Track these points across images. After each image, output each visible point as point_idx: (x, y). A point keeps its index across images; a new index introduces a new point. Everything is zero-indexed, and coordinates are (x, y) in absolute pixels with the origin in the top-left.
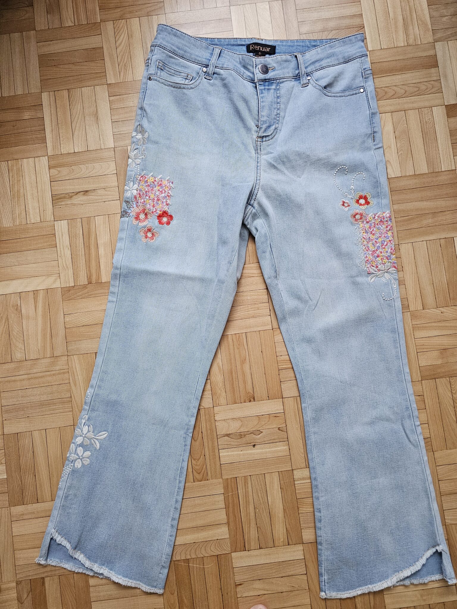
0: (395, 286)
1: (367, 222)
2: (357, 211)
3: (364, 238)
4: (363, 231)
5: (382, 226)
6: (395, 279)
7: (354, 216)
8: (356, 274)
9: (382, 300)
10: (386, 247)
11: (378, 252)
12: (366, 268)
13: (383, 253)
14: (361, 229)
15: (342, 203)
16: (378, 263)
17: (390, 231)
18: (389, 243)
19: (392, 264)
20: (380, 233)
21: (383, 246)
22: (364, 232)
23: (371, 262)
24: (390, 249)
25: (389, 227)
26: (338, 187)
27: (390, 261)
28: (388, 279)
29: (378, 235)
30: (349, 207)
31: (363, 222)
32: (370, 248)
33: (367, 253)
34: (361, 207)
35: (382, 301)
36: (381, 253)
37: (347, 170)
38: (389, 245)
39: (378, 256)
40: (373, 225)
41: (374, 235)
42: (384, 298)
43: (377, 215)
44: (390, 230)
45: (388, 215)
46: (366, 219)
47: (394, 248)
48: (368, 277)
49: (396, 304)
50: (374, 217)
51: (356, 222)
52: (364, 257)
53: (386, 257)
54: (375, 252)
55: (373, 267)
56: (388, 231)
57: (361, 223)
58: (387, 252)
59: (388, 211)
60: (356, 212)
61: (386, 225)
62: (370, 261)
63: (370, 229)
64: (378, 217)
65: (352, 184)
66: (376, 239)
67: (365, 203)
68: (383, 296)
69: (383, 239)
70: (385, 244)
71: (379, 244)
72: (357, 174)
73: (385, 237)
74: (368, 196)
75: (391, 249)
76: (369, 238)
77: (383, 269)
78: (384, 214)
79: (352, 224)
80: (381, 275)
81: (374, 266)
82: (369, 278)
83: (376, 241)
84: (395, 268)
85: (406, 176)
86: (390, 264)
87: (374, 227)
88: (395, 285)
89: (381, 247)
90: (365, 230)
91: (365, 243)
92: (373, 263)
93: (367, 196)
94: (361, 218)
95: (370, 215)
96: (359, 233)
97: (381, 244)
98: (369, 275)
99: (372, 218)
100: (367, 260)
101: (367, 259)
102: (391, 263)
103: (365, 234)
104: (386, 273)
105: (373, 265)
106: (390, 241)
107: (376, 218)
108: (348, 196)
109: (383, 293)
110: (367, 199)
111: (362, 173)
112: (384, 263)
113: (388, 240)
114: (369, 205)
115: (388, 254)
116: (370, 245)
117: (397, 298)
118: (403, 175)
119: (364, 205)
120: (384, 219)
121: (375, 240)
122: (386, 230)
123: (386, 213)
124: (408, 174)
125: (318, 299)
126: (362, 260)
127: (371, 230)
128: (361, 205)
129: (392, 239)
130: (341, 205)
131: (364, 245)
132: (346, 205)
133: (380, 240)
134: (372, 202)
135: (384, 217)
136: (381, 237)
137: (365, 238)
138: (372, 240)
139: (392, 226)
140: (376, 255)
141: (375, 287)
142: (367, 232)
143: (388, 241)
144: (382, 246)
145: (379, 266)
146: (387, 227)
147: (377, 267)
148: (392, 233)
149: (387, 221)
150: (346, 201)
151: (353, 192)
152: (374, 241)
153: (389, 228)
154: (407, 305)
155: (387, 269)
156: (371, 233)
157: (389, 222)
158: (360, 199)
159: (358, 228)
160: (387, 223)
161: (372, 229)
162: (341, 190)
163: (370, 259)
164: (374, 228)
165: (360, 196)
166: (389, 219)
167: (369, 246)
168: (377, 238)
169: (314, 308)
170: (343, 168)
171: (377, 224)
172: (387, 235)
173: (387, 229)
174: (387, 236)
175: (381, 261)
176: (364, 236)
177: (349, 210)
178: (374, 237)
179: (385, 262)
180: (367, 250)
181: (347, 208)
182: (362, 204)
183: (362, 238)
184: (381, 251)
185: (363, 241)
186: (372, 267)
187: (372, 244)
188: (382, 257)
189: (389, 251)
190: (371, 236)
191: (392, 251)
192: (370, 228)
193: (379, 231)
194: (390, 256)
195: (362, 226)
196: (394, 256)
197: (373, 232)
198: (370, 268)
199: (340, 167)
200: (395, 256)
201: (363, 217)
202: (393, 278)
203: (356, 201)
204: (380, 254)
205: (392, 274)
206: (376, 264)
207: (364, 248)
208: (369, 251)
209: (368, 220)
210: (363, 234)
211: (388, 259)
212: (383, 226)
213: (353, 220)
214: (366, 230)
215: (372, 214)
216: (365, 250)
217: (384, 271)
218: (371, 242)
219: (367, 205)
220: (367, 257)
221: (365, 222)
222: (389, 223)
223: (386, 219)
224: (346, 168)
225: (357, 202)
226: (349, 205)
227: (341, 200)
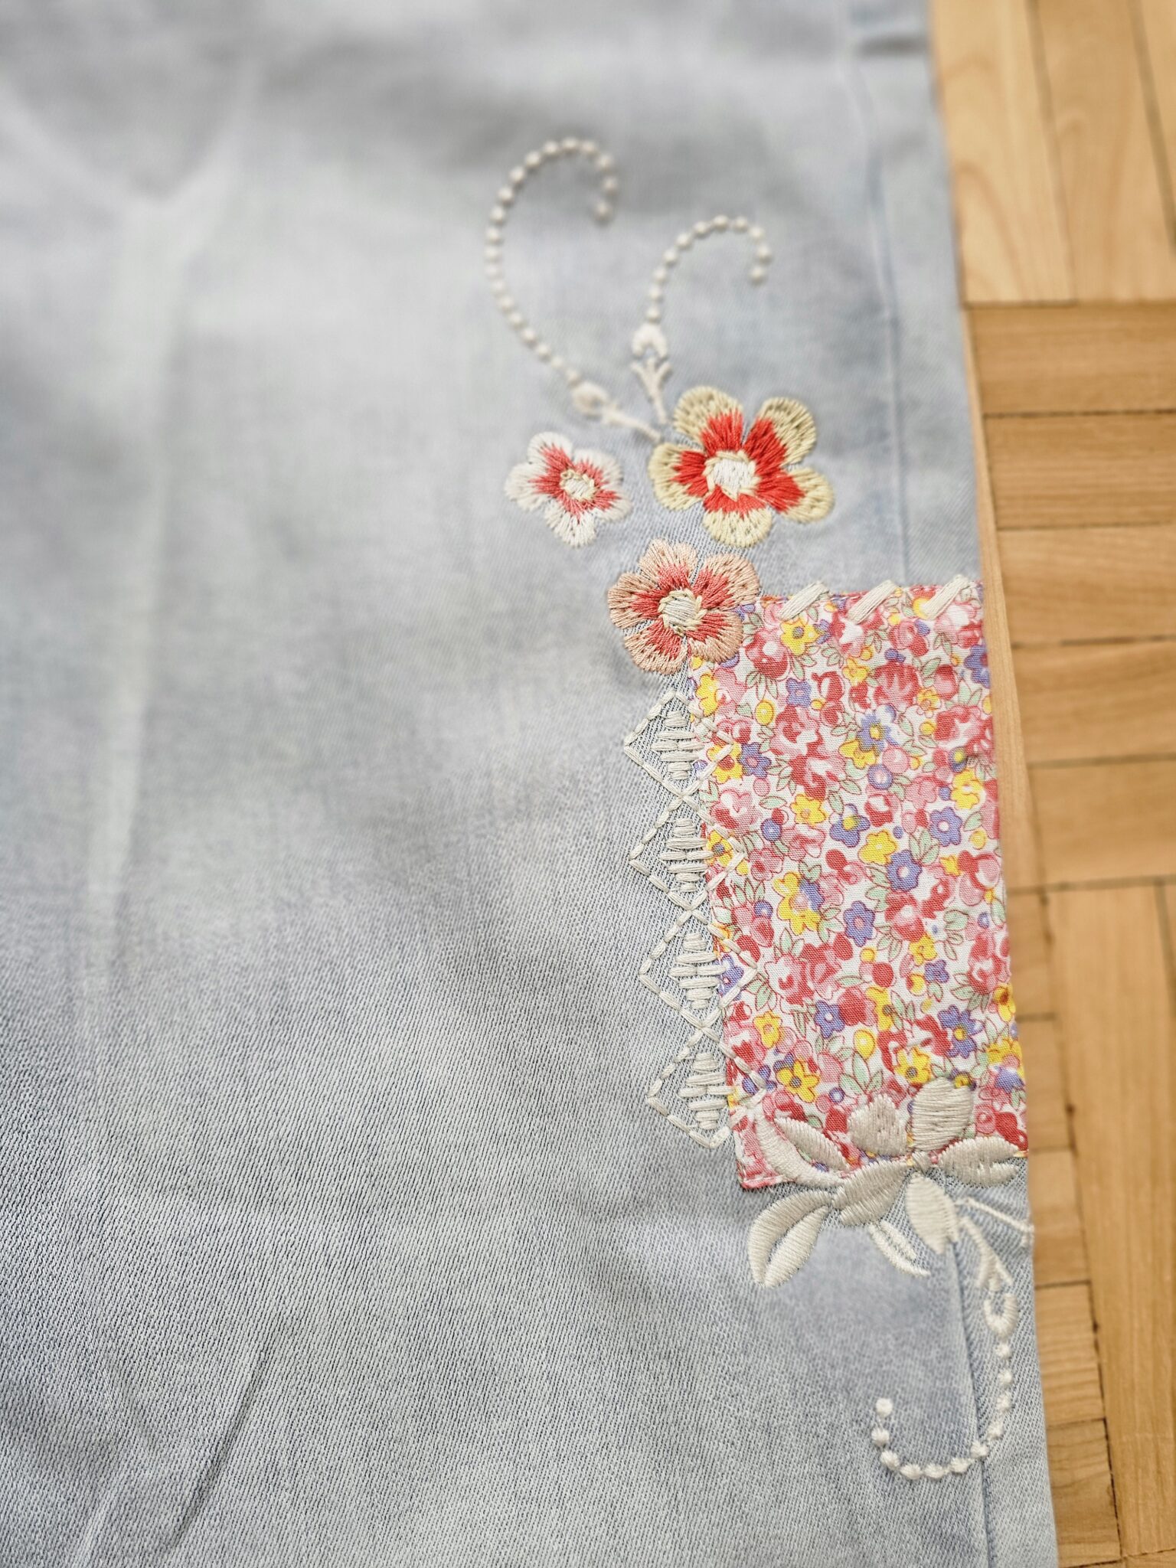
0: (1000, 1324)
1: (769, 670)
2: (683, 556)
3: (722, 816)
4: (721, 753)
5: (898, 717)
6: (1003, 1245)
7: (650, 603)
8: (626, 1190)
9: (867, 1475)
10: (929, 924)
11: (849, 967)
12: (724, 1132)
13: (900, 984)
14: (700, 730)
15: (538, 468)
16: (848, 1086)
17: (975, 772)
18: (956, 888)
19: (977, 1098)
20: (881, 778)
21: (907, 914)
22: (726, 763)
23: (779, 1066)
24: (965, 949)
25: (964, 731)
26: (516, 318)
27: (961, 1064)
28: (936, 1243)
29: (860, 802)
30: (609, 513)
31: (725, 664)
32: (778, 926)
33: (749, 974)
34: (717, 522)
35: (871, 1494)
36: (883, 975)
37: (610, 184)
38: (955, 902)
39: (852, 1012)
40: (818, 694)
41: (819, 791)
42: (888, 1457)
43: (859, 611)
44: (970, 756)
45: (959, 617)
46: (757, 641)
47: (1000, 937)
48: (742, 1218)
49: (1003, 1523)
50: (835, 629)
51: (660, 660)
52: (714, 1014)
53: (927, 1024)
54: (820, 969)
55: (799, 1115)
56: (955, 768)
57: (706, 667)
58: (938, 973)
59: (959, 582)
60: (669, 560)
61: (941, 706)
62: (770, 1060)
63: (792, 736)
64: (872, 625)
65: (653, 312)
66: (838, 832)
67: (763, 489)
68: (881, 1435)
69: (903, 844)
70: (922, 894)
71: (864, 884)
72: (701, 227)
73: (921, 818)
74: (784, 433)
75: (980, 949)
76: (778, 818)
77: (896, 1143)
78: (926, 608)
79: (619, 668)
80: (875, 1204)
81: (808, 1109)
82: (757, 1233)
83: (836, 860)
84: (1011, 1135)
85: (1107, 307)
86: (959, 1094)
87: (831, 716)
88: (998, 1311)
89: (880, 919)
90: (743, 739)
91: (735, 866)
92: (796, 1082)
93: (778, 431)
94: (710, 628)
95: (798, 600)
96: (678, 769)
97: (881, 893)
98: (750, 1200)
99: (810, 634)
100: (745, 1051)
101: (746, 1036)
102: (973, 1085)
103: (738, 781)
104: (917, 1180)
105: (802, 1098)
106: (968, 863)
107: (852, 632)
108: (611, 414)
109: (885, 1406)
110: (781, 453)
111: (741, 222)
112: (902, 1081)
113: (955, 851)
114: (792, 512)
115: (949, 999)
116: (778, 890)
117: (1014, 1460)
118: (1089, 291)
119: (744, 504)
120: (919, 649)
121: (831, 844)
122: (940, 759)
123: (943, 596)
124: (1123, 293)
125: (220, 1427)
126: (696, 1049)
127: (801, 746)
128: (718, 500)
129: (991, 846)
130: (530, 489)
131: (722, 891)
132: (577, 487)
133: (876, 847)
134: (822, 491)
135: (919, 631)
136: (888, 817)
137: (731, 824)
138: (804, 841)
139: (989, 724)
140: (832, 995)
141: (811, 1338)
142: (755, 763)
143: (952, 867)
144: (894, 908)
145: (860, 1116)
146: (944, 728)
147: (837, 1121)
148: (992, 787)
149: (946, 671)
150: (580, 456)
151: (652, 380)
152: (817, 857)
153: (962, 741)
154: (1099, 1490)
155: (927, 1137)
156: (798, 776)
157: (968, 688)
158: (711, 449)
159: (674, 718)
160: (946, 686)
161: (807, 737)
162: (543, 349)
163: (768, 1040)
164: (825, 730)
165: (712, 425)
166: (963, 653)
167: (773, 899)
168: (849, 824)
169: (168, 1520)
170: (570, 154)
171: (859, 694)
172: (940, 805)
173: (948, 745)
174: (941, 816)
175: (877, 1061)
176: (728, 802)
177: (602, 537)
178: (822, 815)
179: (911, 1072)
180: (746, 943)
181: (588, 517)
182: (732, 493)
183: (704, 813)
184: (882, 958)
185: (719, 851)
186: (783, 1120)
187: (804, 882)
188: (885, 1023)
189: (960, 962)
190: (789, 797)
191: (988, 965)
192: (789, 723)
193: (870, 758)
194: (960, 1019)
195: (711, 705)
196: (1000, 1019)
197: (819, 767)
198: (764, 1129)
199: (551, 148)
200: (1007, 1012)
201: (730, 617)
202: (992, 1239)
203: (675, 461)
204: (869, 987)
205: (976, 1188)
206: (825, 1088)
207: (724, 916)
208: (767, 953)
209: (770, 649)
210: (722, 774)
211: (945, 1049)
212: (912, 714)
213: (633, 636)
214: (754, 738)
215: (810, 593)
216: (729, 942)
217: (903, 1163)
218: (790, 866)
219: (779, 508)
220: (740, 1014)
221: (744, 667)
222: (963, 696)
223: (937, 654)
224: (604, 161)
225: (691, 470)
226: (611, 496)
227: (536, 441)
